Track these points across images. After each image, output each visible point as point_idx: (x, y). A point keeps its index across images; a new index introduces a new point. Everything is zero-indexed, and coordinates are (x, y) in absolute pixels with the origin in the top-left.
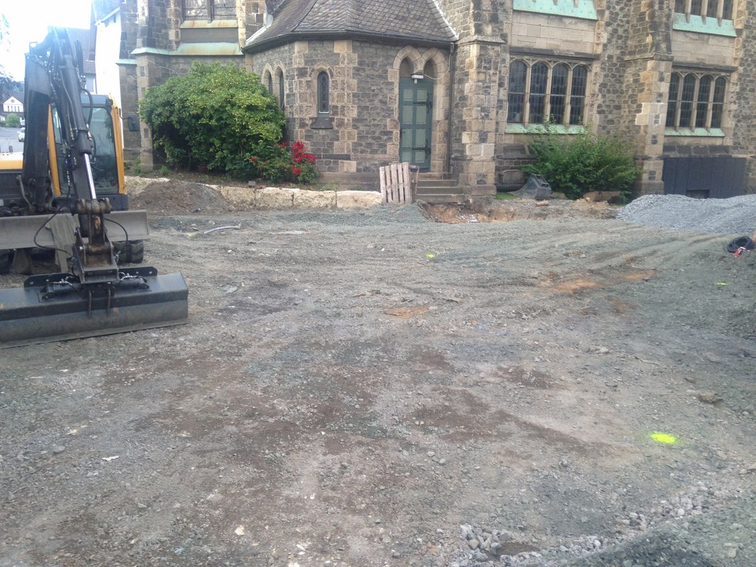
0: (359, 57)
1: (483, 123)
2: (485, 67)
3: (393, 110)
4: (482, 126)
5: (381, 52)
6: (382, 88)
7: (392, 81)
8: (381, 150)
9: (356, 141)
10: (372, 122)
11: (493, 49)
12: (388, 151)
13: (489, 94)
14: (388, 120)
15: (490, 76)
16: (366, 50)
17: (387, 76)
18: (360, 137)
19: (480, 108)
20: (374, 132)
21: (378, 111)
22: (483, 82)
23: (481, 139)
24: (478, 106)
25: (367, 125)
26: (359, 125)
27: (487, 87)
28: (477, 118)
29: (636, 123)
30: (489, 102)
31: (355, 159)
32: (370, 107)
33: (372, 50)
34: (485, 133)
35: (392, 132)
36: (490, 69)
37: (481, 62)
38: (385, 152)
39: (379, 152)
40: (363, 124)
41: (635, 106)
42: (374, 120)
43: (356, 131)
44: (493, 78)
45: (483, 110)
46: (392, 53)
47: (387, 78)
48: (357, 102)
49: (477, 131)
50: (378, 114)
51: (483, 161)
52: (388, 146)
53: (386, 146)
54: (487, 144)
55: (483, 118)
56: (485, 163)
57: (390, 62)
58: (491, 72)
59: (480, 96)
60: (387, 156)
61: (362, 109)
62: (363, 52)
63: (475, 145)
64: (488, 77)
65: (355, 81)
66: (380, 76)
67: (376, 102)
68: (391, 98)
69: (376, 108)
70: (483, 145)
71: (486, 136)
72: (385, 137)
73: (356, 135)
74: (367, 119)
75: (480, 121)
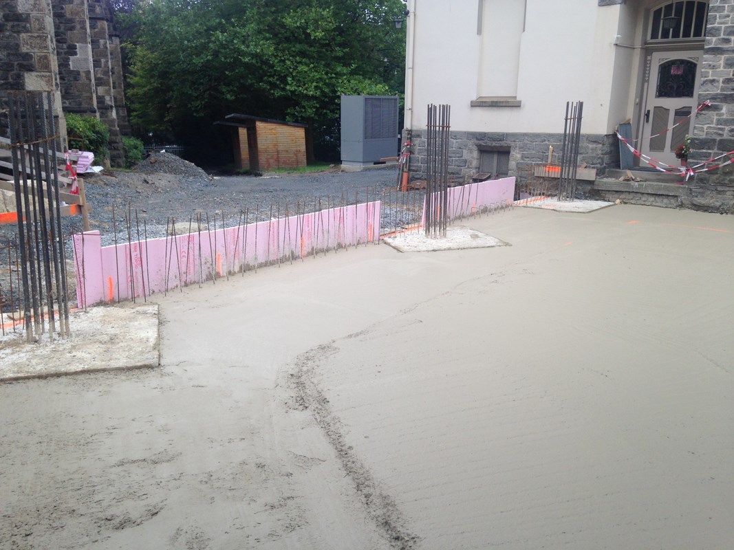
29: (71, 68)
41: (65, 46)
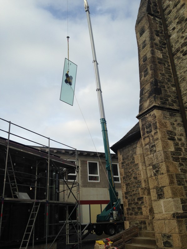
0: (123, 156)
1: (157, 179)
2: (147, 132)
3: (141, 182)
4: (156, 182)
5: (130, 148)
6: (133, 169)
7: (137, 162)
8: (139, 211)
9: (127, 207)
10: (133, 193)
11: (150, 115)
12: (143, 212)
13: (155, 151)
14: (140, 189)
15: (152, 136)
16: (124, 151)
17: (134, 161)
18: (129, 204)
19: (151, 167)
20: (134, 199)
21: (134, 184)
22: (149, 143)
23: (159, 195)
24: (150, 165)
25: (131, 196)
26: (128, 196)
27: (153, 146)
28: (151, 176)
30: (157, 158)
31: (128, 220)
32: (130, 183)
33: (127, 149)
34: (160, 188)
35: (143, 197)
36: (151, 132)
37: (144, 129)
38: (142, 213)
39: (139, 214)
40: (129, 195)
42: (133, 191)
43: (127, 200)
44: (155, 137)
45: (154, 167)
46: (134, 146)
47: (134, 162)
48: (124, 181)
49: (154, 188)
50: (134, 186)
51: (164, 219)
52: (143, 208)
53: (141, 209)
54: (165, 200)
55: (155, 175)
56: (167, 221)
57: (135, 152)
58: (153, 133)
59: (149, 156)
60: (143, 216)
61: (127, 185)
62: (124, 153)
63: (156, 203)
64: (151, 138)
65: (123, 169)
66: (131, 163)
67: (132, 179)
68: (138, 174)
69: (132, 183)
70: (162, 201)
71: (162, 191)
72: (140, 202)
73: (127, 203)
74: (130, 191)
75: (154, 178)
